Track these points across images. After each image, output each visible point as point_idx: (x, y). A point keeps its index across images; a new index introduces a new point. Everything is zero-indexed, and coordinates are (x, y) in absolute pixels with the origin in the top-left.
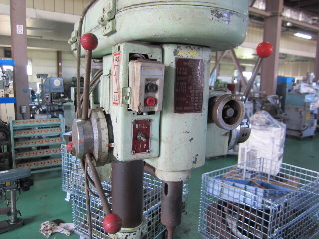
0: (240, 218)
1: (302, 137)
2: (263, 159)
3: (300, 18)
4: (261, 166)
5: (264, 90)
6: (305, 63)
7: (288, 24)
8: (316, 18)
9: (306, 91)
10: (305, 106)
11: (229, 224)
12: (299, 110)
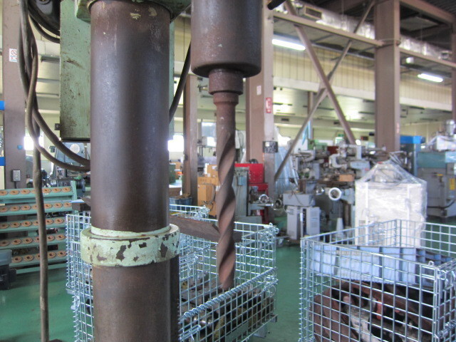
0: (376, 308)
1: (446, 217)
2: (401, 221)
3: (425, 51)
4: (398, 234)
5: (383, 146)
6: (435, 123)
7: (409, 60)
8: (447, 52)
9: (446, 148)
10: (446, 168)
11: (354, 325)
12: (438, 175)
